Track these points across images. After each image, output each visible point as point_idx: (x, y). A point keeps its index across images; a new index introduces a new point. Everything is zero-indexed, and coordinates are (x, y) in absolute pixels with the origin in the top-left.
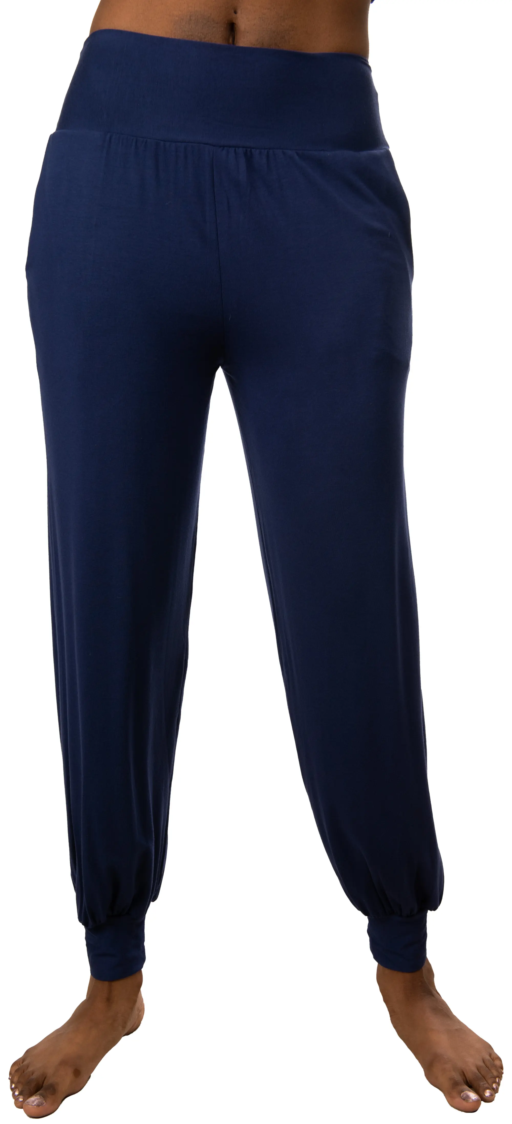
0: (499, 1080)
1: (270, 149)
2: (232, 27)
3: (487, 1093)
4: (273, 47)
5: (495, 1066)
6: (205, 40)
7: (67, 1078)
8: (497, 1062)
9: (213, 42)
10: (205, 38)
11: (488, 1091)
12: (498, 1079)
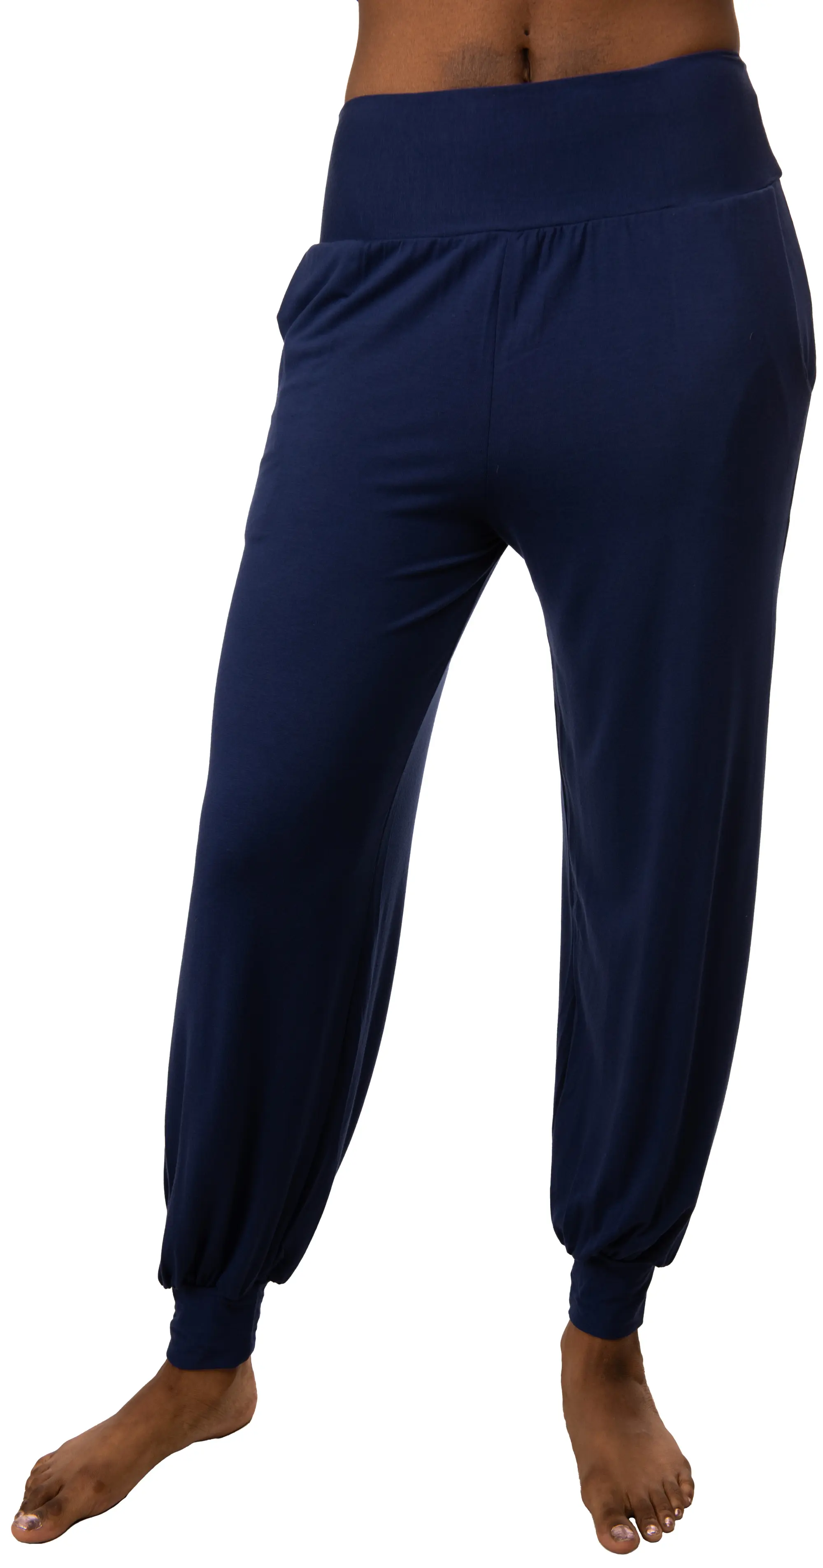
0: (679, 1512)
1: (588, 221)
2: (524, 55)
3: (652, 1530)
4: (580, 74)
5: (679, 1493)
6: (487, 83)
7: (86, 1494)
8: (685, 1488)
9: (498, 85)
10: (485, 81)
11: (652, 1527)
12: (678, 1510)
